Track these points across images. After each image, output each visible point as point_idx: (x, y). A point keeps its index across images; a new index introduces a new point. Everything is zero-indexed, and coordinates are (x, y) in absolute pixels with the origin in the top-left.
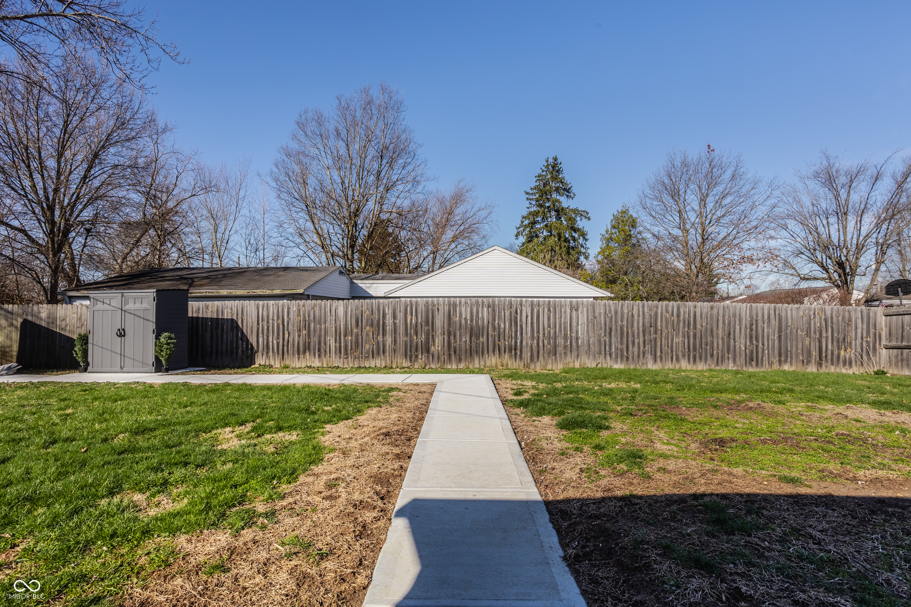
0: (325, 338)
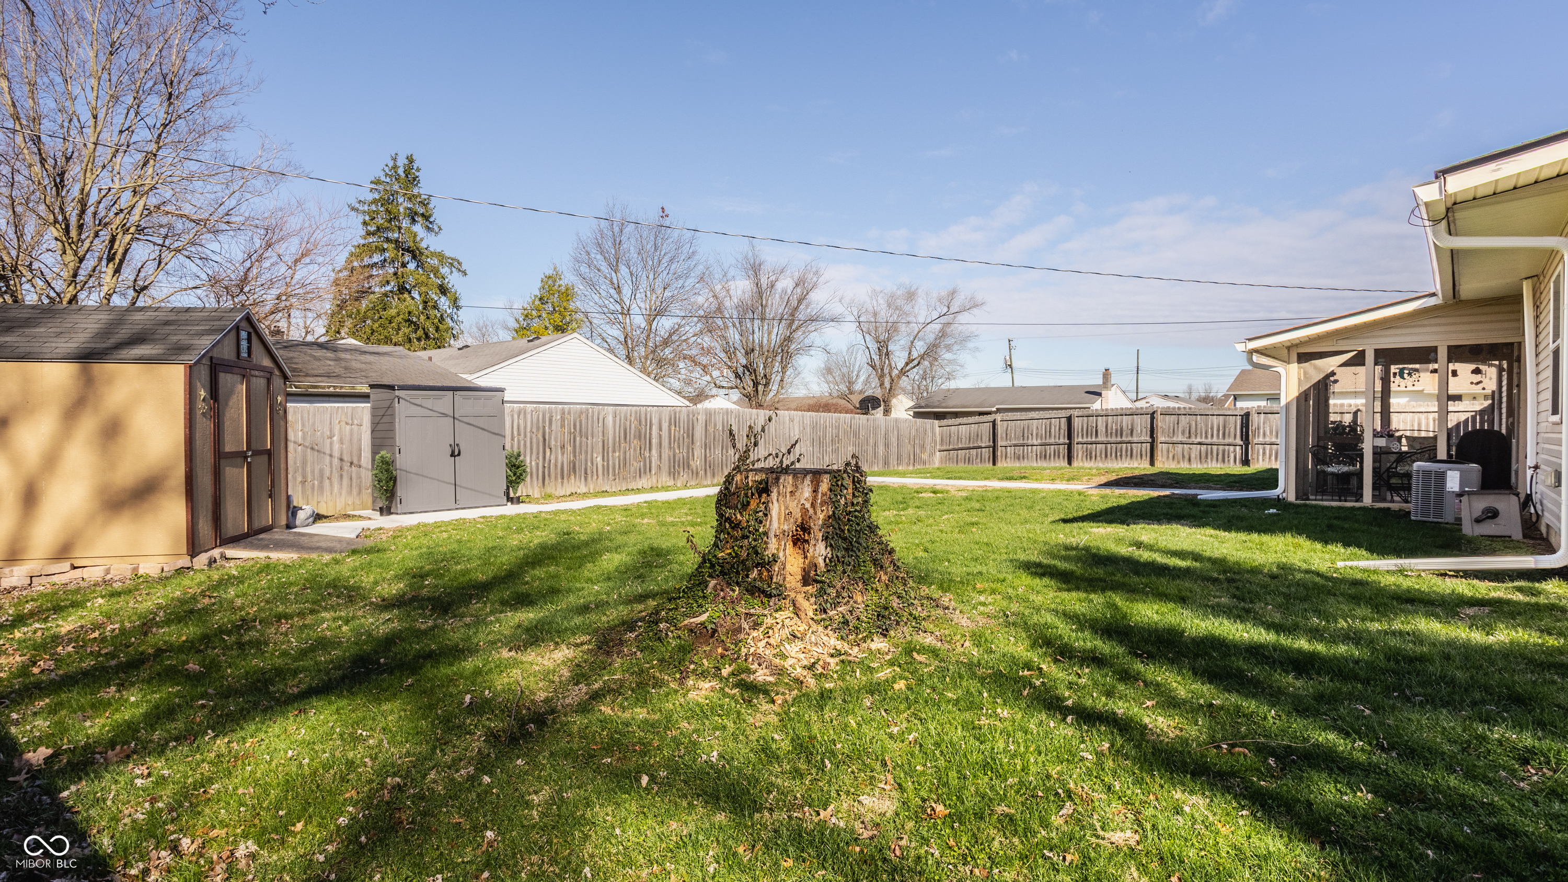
0: (592, 456)
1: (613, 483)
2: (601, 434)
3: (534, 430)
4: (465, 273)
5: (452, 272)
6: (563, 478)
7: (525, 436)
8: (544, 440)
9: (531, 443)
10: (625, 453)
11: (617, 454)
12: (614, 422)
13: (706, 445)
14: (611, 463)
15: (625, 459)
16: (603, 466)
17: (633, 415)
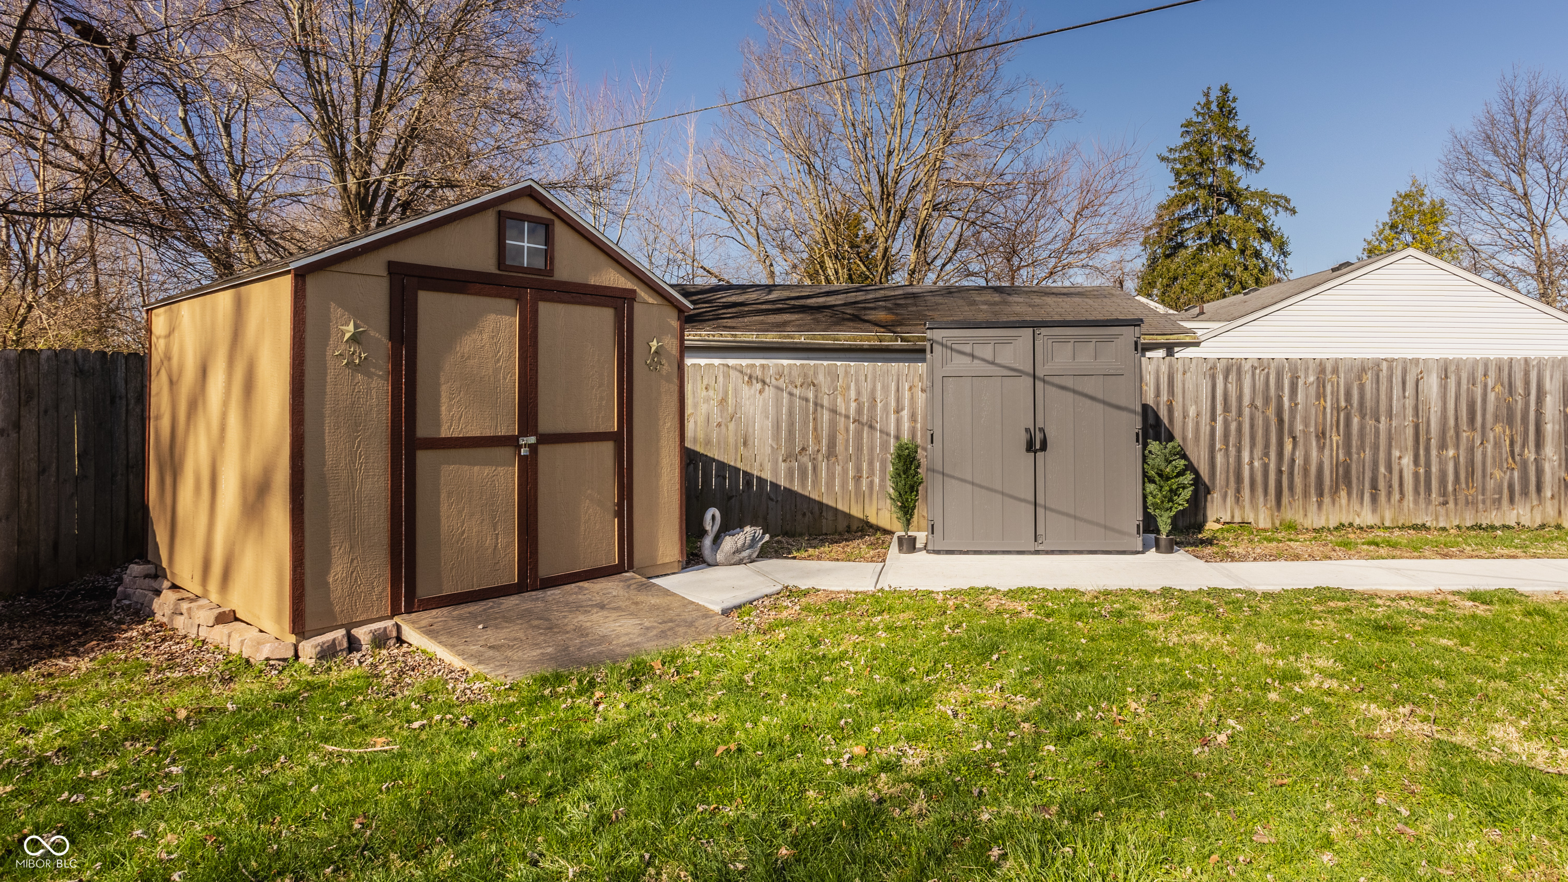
0: (1389, 454)
1: (1442, 510)
2: (1410, 412)
3: (1259, 403)
4: (1293, 212)
5: (1277, 212)
6: (1320, 494)
7: (1240, 413)
8: (1281, 421)
9: (1252, 426)
10: (1471, 450)
11: (1451, 453)
12: (1444, 388)
14: (1434, 469)
15: (1471, 462)
16: (1416, 475)
17: (1492, 374)
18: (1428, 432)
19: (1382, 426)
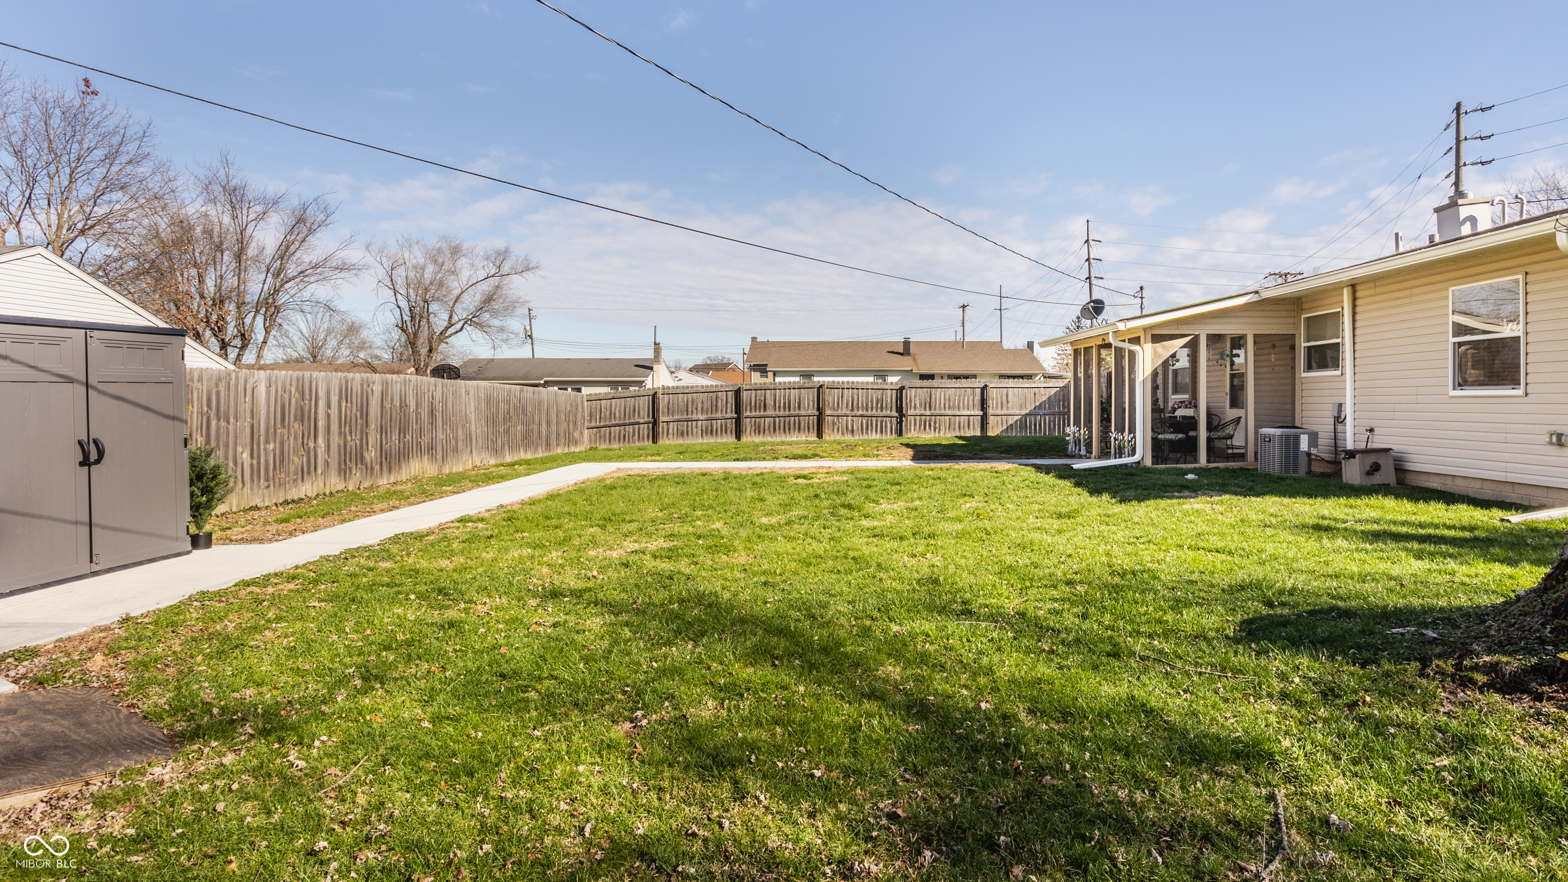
1: (266, 492)
2: (248, 414)
10: (282, 443)
11: (271, 446)
12: (268, 394)
13: (381, 428)
14: (262, 460)
15: (282, 452)
16: (252, 465)
17: (294, 384)
18: (259, 430)
19: (231, 427)
